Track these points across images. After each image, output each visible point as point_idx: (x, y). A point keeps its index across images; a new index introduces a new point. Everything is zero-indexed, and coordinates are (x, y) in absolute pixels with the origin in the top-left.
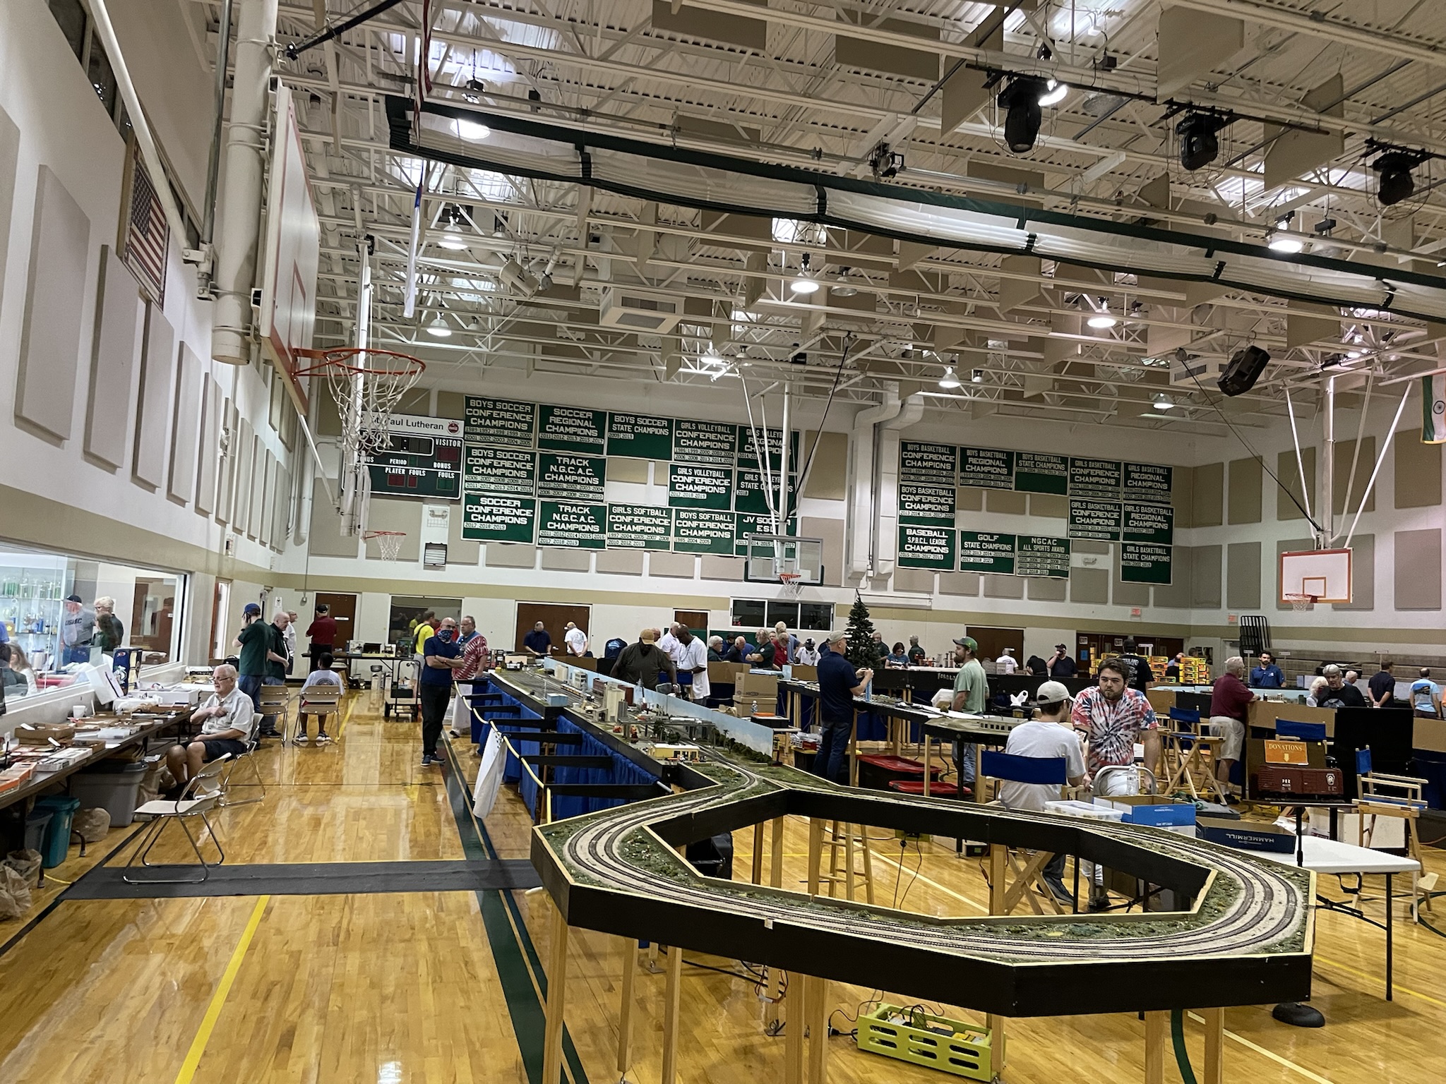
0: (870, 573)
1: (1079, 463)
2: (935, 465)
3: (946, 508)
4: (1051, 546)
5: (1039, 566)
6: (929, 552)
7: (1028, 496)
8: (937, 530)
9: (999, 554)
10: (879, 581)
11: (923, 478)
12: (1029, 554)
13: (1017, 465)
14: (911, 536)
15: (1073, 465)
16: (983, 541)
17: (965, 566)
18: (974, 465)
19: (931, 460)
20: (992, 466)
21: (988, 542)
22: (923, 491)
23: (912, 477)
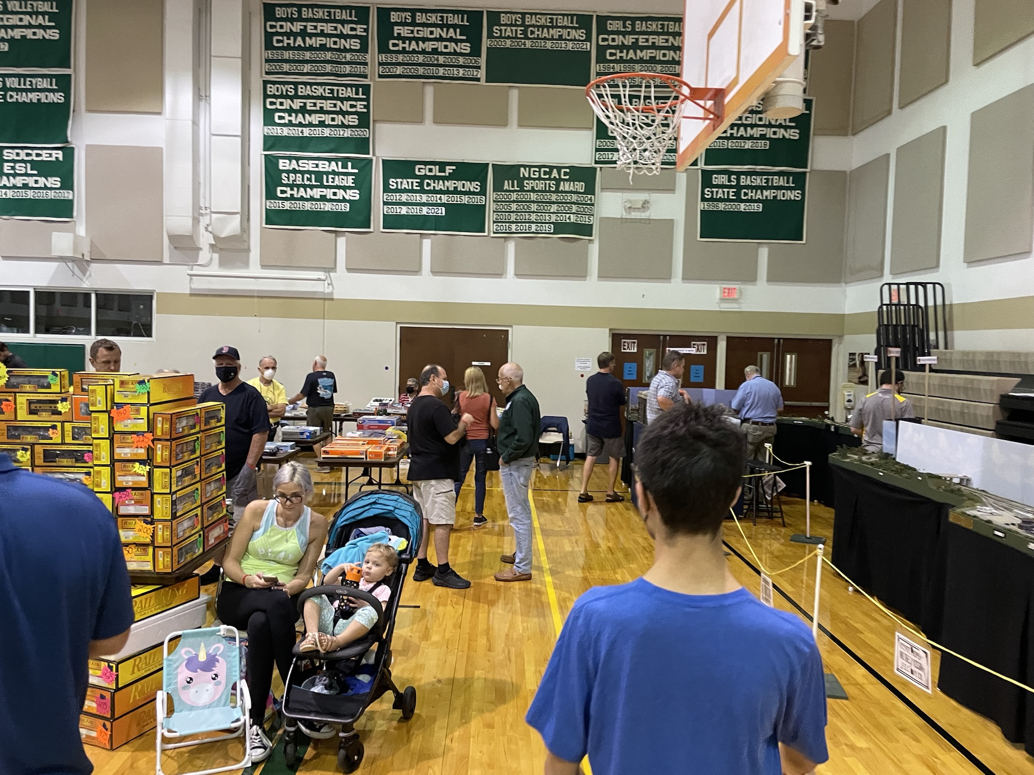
0: (211, 239)
1: (613, 26)
2: (330, 42)
3: (353, 120)
4: (558, 181)
5: (533, 217)
6: (323, 198)
7: (514, 93)
8: (336, 160)
9: (456, 199)
10: (232, 252)
11: (307, 68)
12: (514, 196)
13: (490, 36)
14: (288, 172)
15: (602, 29)
16: (426, 177)
18: (404, 39)
19: (322, 34)
20: (441, 39)
21: (435, 178)
22: (308, 91)
23: (286, 67)
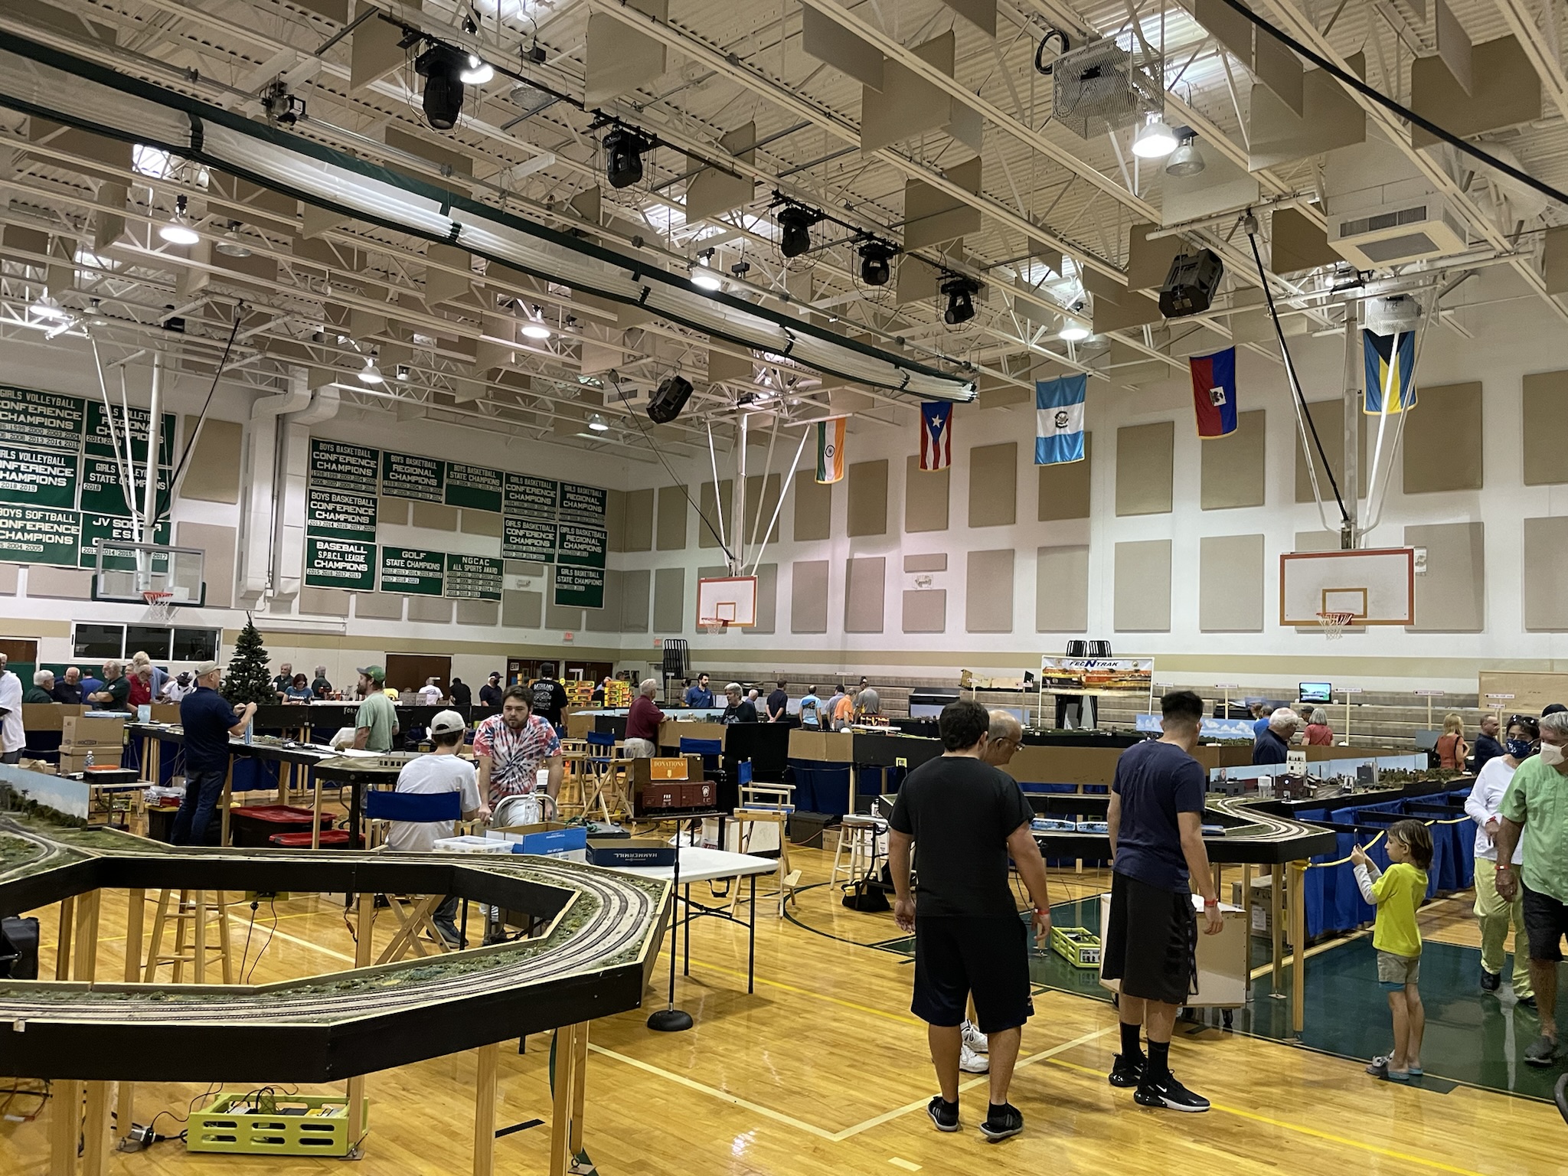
0: (270, 593)
1: (514, 480)
2: (353, 470)
3: (366, 520)
4: (483, 566)
5: (470, 587)
6: (344, 569)
7: (460, 511)
8: (354, 545)
9: (426, 574)
10: (280, 602)
11: (338, 484)
12: (459, 574)
13: (448, 477)
14: (323, 550)
15: (508, 481)
16: (408, 559)
17: (387, 586)
18: (399, 473)
19: (349, 464)
20: (420, 475)
21: (414, 560)
22: (338, 499)
23: (325, 482)
